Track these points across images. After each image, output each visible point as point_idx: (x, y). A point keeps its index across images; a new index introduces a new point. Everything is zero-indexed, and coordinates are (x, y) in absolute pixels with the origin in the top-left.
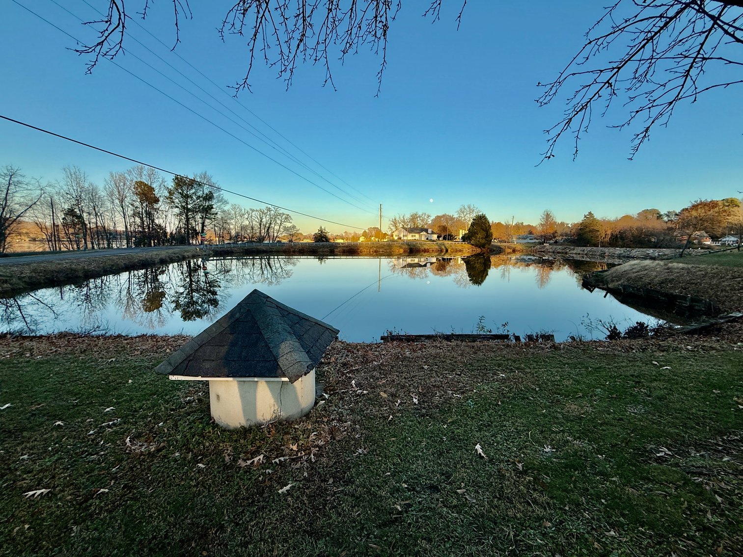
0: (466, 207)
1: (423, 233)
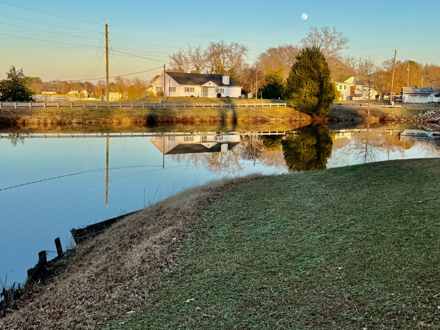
0: (320, 31)
1: (210, 84)
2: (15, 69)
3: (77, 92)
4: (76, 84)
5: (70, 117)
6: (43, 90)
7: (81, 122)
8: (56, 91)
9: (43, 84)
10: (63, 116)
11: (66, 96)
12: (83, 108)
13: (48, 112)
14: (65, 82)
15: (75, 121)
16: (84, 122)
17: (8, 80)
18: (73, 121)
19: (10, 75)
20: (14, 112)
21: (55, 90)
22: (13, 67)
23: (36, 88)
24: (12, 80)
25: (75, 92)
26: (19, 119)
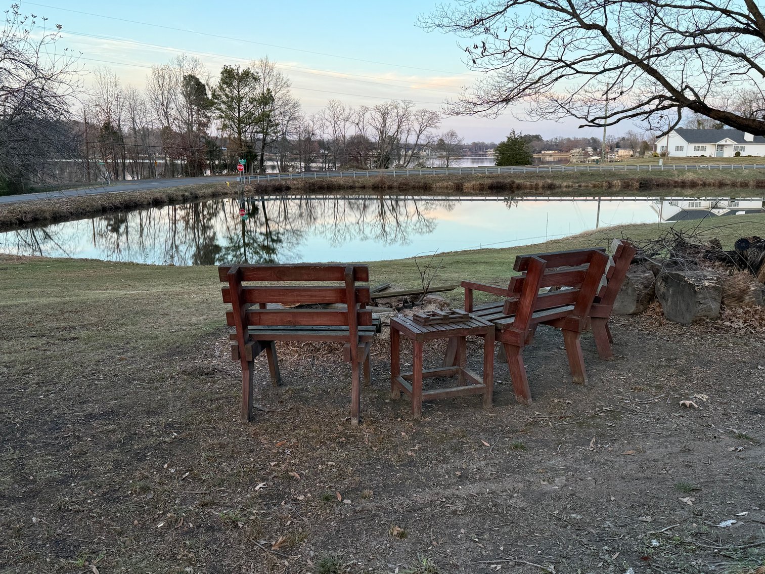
1: (726, 141)
2: (515, 132)
3: (580, 150)
4: (580, 140)
5: (560, 180)
6: (544, 149)
9: (543, 142)
10: (554, 180)
11: (568, 155)
17: (507, 143)
19: (509, 138)
22: (513, 130)
24: (510, 143)
25: (578, 150)
26: (514, 183)
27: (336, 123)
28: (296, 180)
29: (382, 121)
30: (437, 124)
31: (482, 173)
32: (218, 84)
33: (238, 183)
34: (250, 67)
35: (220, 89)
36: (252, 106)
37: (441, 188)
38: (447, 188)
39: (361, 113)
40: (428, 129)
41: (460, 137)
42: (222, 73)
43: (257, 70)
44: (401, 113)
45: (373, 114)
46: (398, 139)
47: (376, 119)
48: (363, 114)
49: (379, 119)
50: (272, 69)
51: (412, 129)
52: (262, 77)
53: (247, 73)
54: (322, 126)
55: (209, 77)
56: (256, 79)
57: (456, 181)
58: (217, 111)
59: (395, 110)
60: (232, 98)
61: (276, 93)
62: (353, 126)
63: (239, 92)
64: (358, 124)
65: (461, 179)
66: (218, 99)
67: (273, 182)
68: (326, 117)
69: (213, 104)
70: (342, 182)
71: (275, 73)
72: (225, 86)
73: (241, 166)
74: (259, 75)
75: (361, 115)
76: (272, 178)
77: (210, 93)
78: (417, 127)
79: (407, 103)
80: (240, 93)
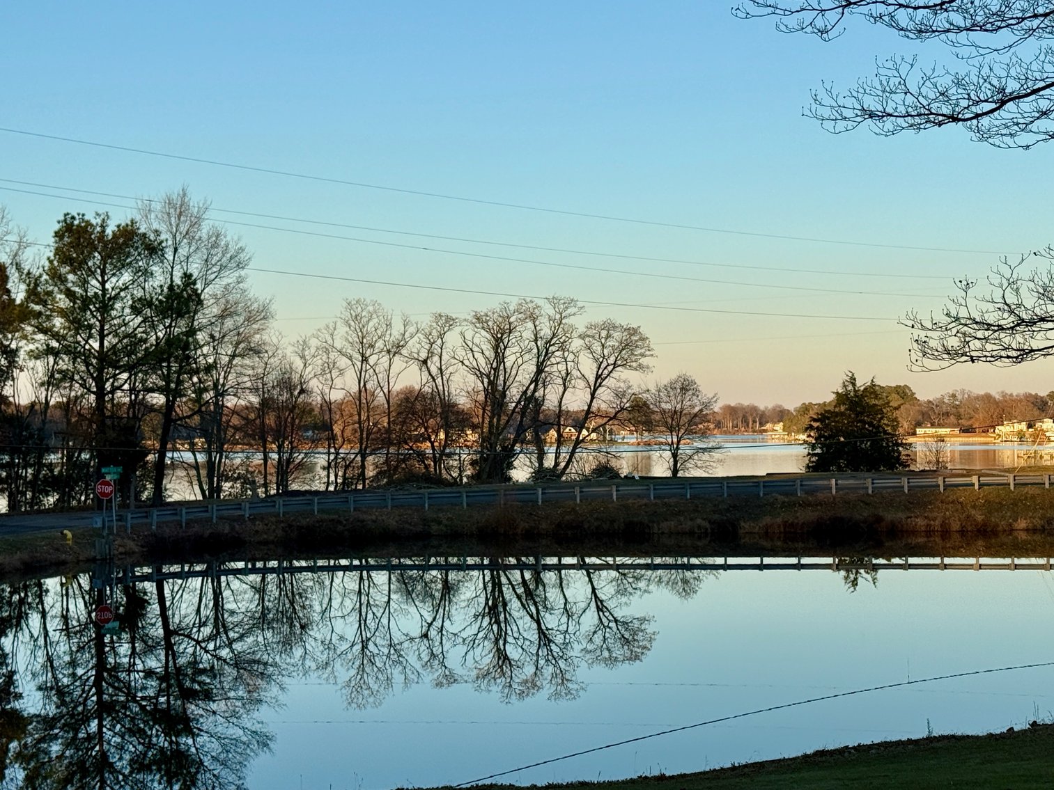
2: (855, 379)
3: (1023, 426)
4: (1021, 401)
5: (1009, 514)
6: (919, 424)
7: (1039, 527)
8: (959, 424)
9: (920, 405)
10: (990, 512)
11: (989, 439)
12: (1044, 488)
13: (952, 502)
14: (988, 397)
15: (1022, 524)
16: (1046, 527)
17: (837, 410)
18: (1016, 526)
20: (867, 504)
21: (956, 422)
22: (850, 375)
23: (900, 419)
24: (846, 409)
25: (1017, 427)
26: (879, 519)
27: (365, 359)
28: (262, 519)
29: (490, 354)
30: (644, 361)
31: (786, 494)
32: (47, 264)
33: (97, 533)
34: (138, 218)
35: (52, 278)
36: (140, 319)
37: (671, 534)
38: (691, 533)
39: (435, 333)
40: (621, 373)
41: (706, 391)
42: (59, 235)
43: (155, 226)
44: (546, 332)
45: (469, 335)
46: (536, 400)
47: (475, 349)
48: (441, 336)
49: (484, 347)
50: (196, 222)
51: (575, 373)
52: (170, 242)
53: (128, 234)
54: (329, 367)
55: (22, 245)
56: (153, 250)
57: (716, 517)
58: (40, 336)
59: (530, 325)
60: (86, 301)
61: (207, 284)
62: (415, 367)
63: (103, 283)
64: (425, 362)
65: (728, 510)
66: (45, 304)
67: (196, 529)
68: (338, 345)
69: (25, 314)
70: (392, 522)
71: (204, 232)
72: (64, 269)
73: (108, 484)
74: (163, 237)
75: (436, 340)
76: (192, 517)
77: (23, 287)
78: (588, 367)
79: (564, 306)
80: (108, 286)
